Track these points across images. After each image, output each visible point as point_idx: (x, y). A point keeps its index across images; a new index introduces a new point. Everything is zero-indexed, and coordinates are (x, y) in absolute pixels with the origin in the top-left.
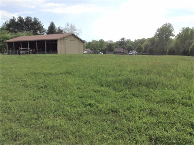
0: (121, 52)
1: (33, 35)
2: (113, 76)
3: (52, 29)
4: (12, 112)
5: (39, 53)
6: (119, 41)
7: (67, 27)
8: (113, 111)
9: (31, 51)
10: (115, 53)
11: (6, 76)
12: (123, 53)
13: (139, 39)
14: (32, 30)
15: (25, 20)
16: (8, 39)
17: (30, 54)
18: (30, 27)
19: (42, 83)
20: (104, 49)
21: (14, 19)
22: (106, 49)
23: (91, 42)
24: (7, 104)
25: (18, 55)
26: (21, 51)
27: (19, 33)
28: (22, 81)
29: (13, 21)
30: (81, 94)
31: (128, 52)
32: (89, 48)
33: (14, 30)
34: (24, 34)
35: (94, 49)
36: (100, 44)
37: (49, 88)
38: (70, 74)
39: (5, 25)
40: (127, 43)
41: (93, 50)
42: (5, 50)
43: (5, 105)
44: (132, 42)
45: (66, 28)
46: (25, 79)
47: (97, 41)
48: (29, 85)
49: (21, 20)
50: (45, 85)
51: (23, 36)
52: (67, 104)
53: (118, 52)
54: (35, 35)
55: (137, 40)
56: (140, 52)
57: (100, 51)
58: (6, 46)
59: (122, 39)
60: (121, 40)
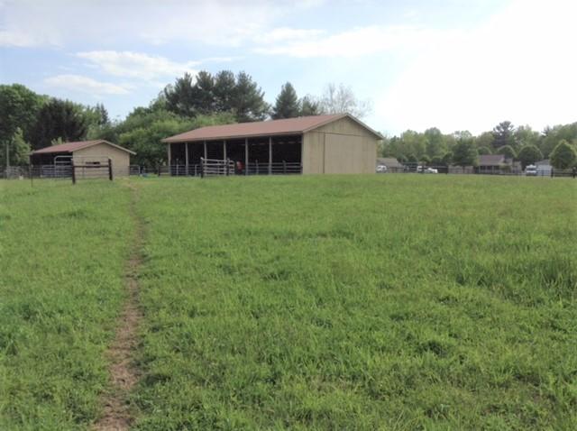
0: (497, 167)
1: (237, 121)
2: (495, 249)
3: (287, 105)
4: (196, 351)
5: (253, 172)
6: (491, 132)
7: (329, 98)
8: (520, 377)
9: (232, 167)
10: (477, 170)
11: (173, 237)
12: (506, 170)
13: (560, 126)
14: (232, 110)
15: (215, 82)
16: (172, 135)
17: (228, 174)
18: (227, 99)
19: (272, 261)
20: (441, 157)
21: (186, 80)
22: (447, 156)
23: (399, 136)
24: (181, 325)
25: (197, 179)
26: (206, 168)
27: (200, 117)
28: (215, 253)
29: (184, 84)
30: (394, 307)
31: (523, 169)
32: (393, 155)
33: (188, 109)
34: (212, 119)
35: (407, 160)
36: (427, 144)
37: (293, 279)
38: (348, 238)
39: (165, 96)
40: (519, 139)
41: (404, 161)
42: (164, 164)
43: (175, 327)
44: (536, 134)
45: (327, 99)
46: (223, 249)
47: (418, 132)
48: (235, 265)
49: (205, 82)
50: (281, 268)
51: (211, 125)
52: (356, 337)
53: (489, 167)
54: (241, 122)
55: (555, 129)
56: (563, 168)
57: (429, 164)
58: (166, 154)
59: (502, 125)
60: (498, 128)
